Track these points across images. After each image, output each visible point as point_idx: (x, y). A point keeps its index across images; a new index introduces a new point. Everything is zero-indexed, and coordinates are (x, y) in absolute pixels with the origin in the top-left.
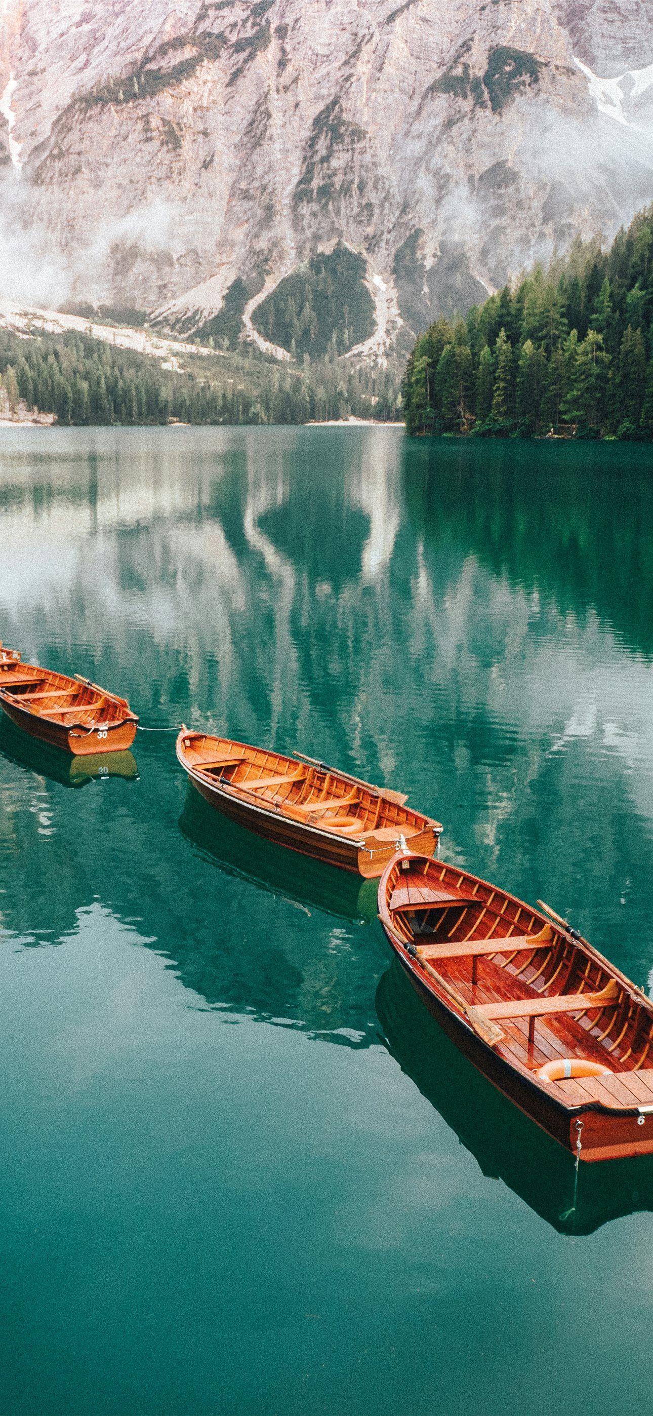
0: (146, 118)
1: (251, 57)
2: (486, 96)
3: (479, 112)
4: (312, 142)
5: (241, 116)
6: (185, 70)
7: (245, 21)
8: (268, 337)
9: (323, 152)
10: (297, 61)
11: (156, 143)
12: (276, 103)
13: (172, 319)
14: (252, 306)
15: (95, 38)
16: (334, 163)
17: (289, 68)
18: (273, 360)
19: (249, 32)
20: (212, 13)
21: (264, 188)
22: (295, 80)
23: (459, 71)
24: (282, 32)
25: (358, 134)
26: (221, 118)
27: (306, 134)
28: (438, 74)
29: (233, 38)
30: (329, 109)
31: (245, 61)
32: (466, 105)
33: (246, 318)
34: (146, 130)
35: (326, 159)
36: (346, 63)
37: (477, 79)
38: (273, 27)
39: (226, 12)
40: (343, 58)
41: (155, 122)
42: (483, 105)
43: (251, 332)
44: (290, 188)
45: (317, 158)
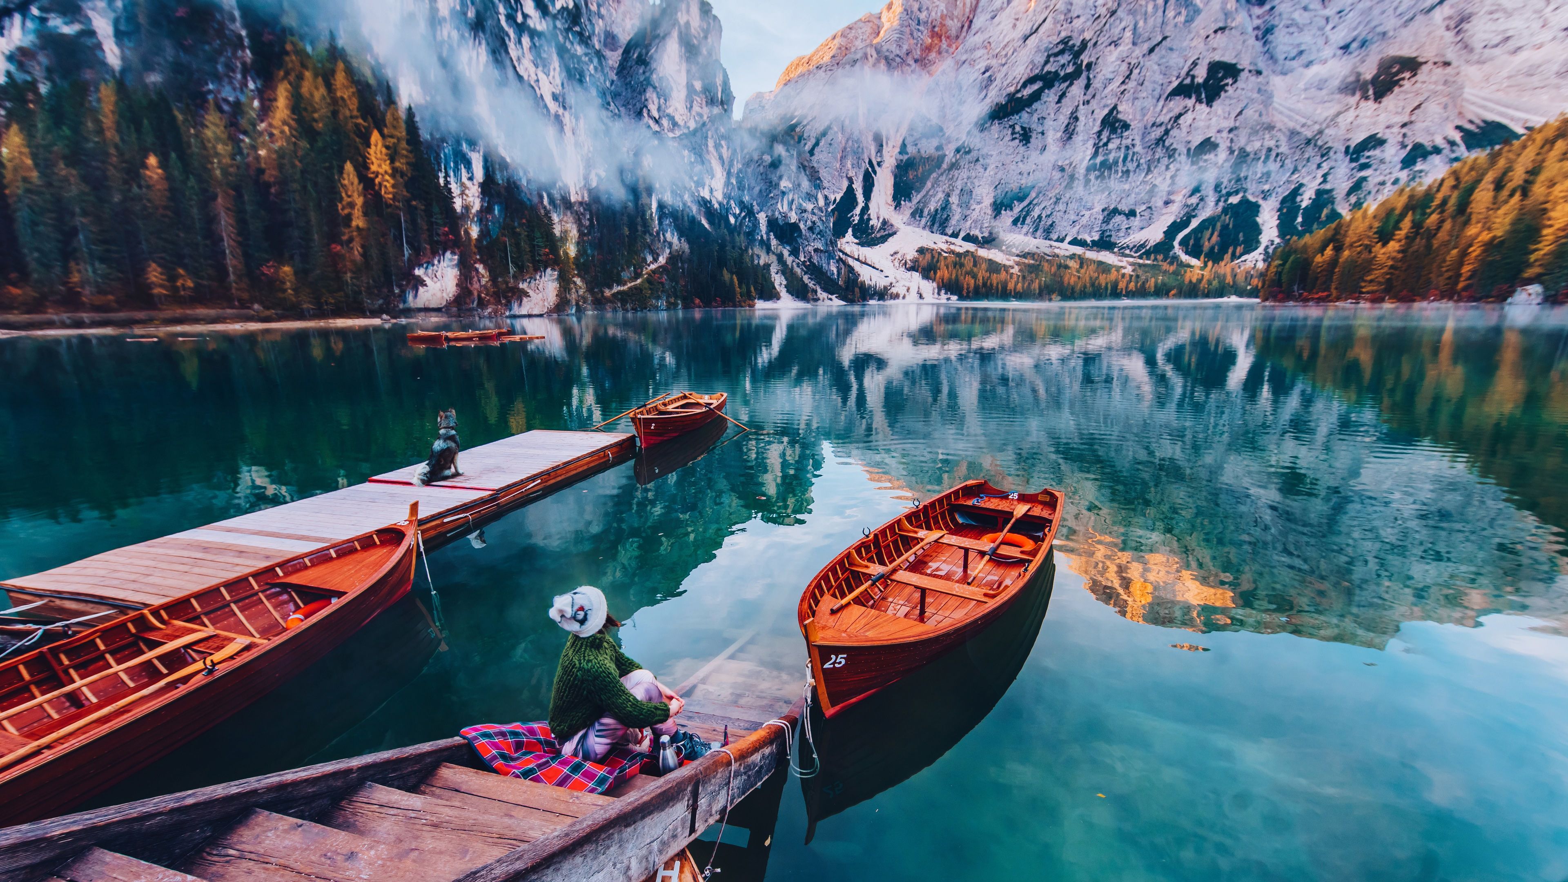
0: (1012, 127)
1: (1071, 84)
2: (1203, 96)
3: (1198, 106)
4: (1099, 133)
5: (1063, 119)
6: (1036, 97)
7: (1069, 62)
8: (1187, 253)
9: (1105, 140)
10: (1097, 84)
11: (1017, 141)
12: (1082, 111)
13: (1131, 246)
14: (1181, 236)
15: (990, 80)
16: (1111, 146)
17: (1091, 90)
18: (1189, 266)
19: (1070, 69)
20: (1052, 59)
21: (1071, 164)
22: (1094, 96)
23: (1188, 81)
24: (1089, 66)
25: (1126, 126)
26: (1052, 123)
27: (1097, 128)
28: (1175, 84)
29: (1062, 74)
30: (1111, 112)
31: (1067, 87)
32: (1190, 102)
33: (1176, 244)
34: (1013, 134)
35: (1106, 144)
36: (1123, 82)
37: (1199, 84)
38: (1084, 64)
39: (1059, 58)
40: (1121, 79)
41: (1018, 128)
42: (1201, 102)
43: (1177, 250)
44: (1085, 163)
45: (1101, 144)
